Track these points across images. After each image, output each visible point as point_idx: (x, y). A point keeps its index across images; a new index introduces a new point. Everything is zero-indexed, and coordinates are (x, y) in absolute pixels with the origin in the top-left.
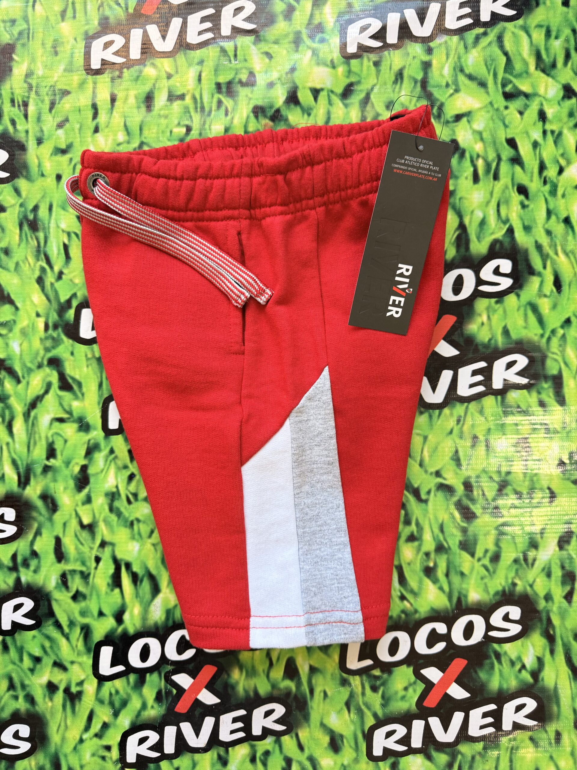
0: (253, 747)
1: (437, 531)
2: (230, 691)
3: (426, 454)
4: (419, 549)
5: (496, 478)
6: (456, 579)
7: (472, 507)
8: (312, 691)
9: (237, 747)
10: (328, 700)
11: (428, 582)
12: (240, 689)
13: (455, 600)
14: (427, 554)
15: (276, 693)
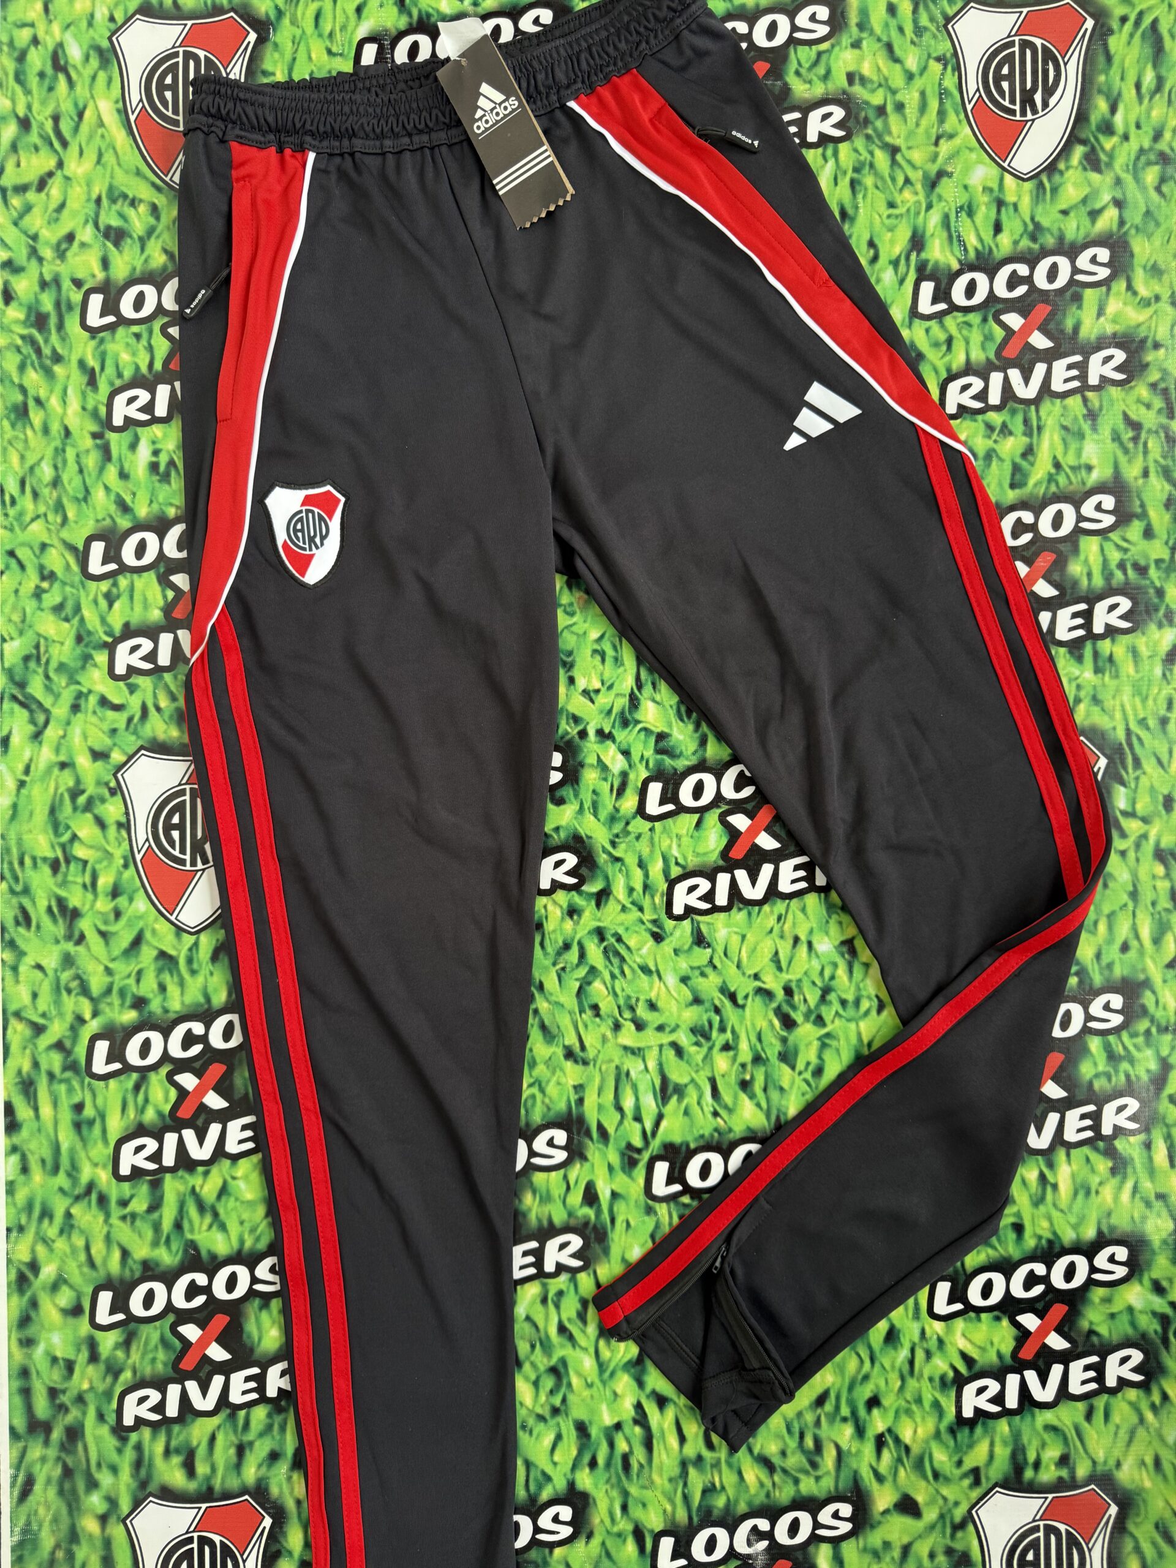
0: (544, 1286)
1: (754, 1040)
2: (521, 1219)
3: (744, 954)
4: (734, 1059)
5: (819, 983)
6: (774, 1095)
7: (793, 1015)
8: (613, 1221)
9: (527, 1286)
10: (630, 1232)
11: (743, 1097)
12: (532, 1217)
13: (773, 1118)
14: (743, 1066)
15: (573, 1222)
